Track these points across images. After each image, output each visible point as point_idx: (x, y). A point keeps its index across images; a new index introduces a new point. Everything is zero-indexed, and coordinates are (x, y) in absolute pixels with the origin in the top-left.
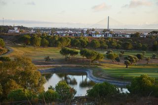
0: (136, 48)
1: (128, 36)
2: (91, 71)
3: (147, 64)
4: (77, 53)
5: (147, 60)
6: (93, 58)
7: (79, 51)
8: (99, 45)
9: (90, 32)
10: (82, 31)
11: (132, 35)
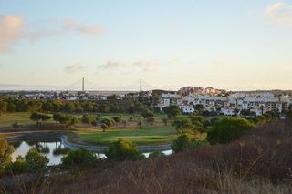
0: (113, 111)
1: (104, 98)
2: (66, 137)
3: (125, 127)
4: (49, 118)
5: (125, 122)
6: (68, 122)
7: (51, 115)
8: (73, 108)
9: (63, 95)
10: (55, 93)
11: (108, 98)
